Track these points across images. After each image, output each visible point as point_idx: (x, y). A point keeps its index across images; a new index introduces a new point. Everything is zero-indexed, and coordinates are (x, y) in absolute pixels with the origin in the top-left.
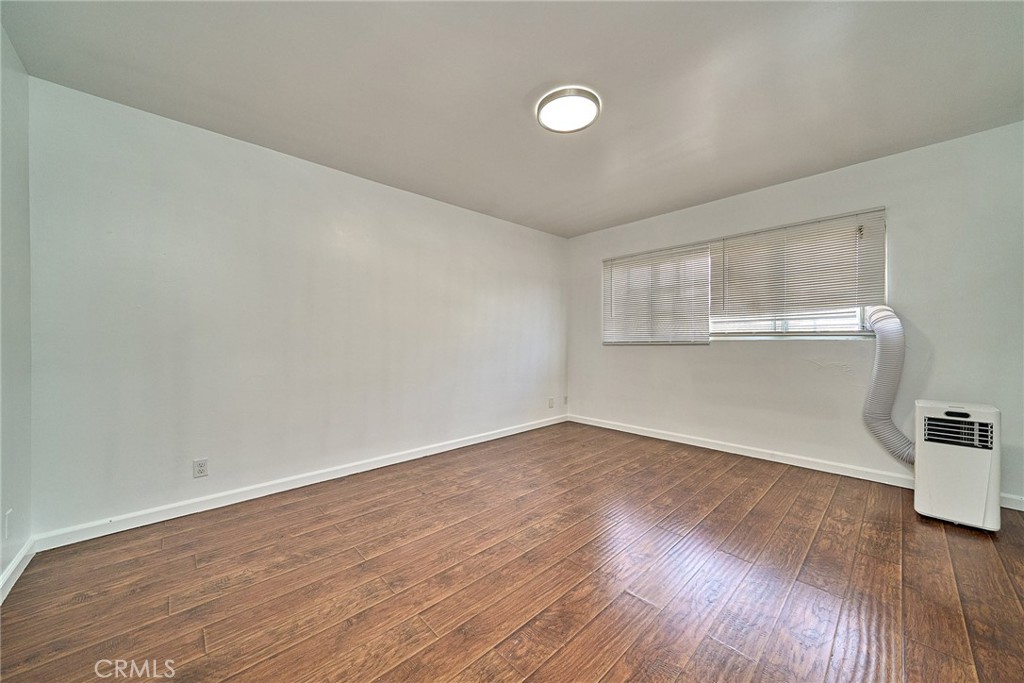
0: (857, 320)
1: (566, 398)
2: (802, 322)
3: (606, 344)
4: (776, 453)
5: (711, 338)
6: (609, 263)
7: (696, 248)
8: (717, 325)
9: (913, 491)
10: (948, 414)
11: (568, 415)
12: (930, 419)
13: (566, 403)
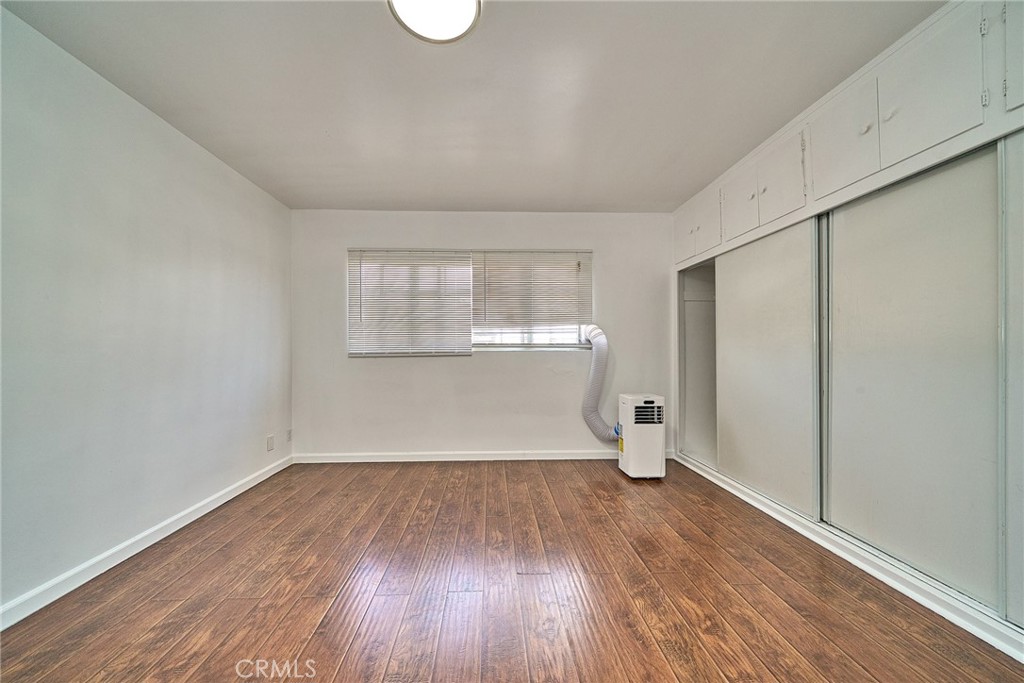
0: (576, 336)
1: (290, 432)
2: (542, 336)
3: (353, 356)
4: (527, 452)
5: (473, 349)
6: (359, 254)
7: (458, 256)
8: (479, 336)
9: (618, 460)
10: (646, 402)
11: (293, 455)
12: (637, 408)
13: (290, 439)
